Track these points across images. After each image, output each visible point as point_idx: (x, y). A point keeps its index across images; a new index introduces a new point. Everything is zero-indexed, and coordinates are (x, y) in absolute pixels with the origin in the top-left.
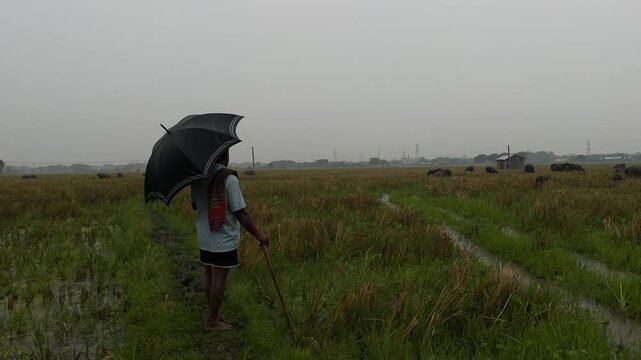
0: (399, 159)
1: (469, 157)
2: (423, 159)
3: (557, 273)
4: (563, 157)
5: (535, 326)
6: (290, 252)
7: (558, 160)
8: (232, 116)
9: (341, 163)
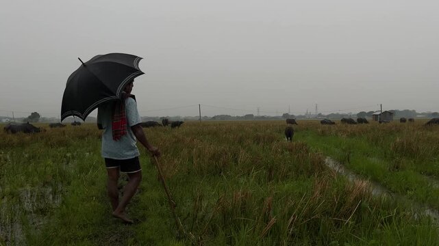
0: (303, 114)
1: (353, 113)
2: (320, 115)
3: (407, 189)
4: (422, 114)
5: (381, 228)
6: (201, 170)
7: (418, 116)
8: (135, 57)
9: (263, 117)
